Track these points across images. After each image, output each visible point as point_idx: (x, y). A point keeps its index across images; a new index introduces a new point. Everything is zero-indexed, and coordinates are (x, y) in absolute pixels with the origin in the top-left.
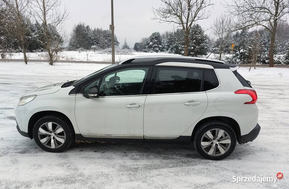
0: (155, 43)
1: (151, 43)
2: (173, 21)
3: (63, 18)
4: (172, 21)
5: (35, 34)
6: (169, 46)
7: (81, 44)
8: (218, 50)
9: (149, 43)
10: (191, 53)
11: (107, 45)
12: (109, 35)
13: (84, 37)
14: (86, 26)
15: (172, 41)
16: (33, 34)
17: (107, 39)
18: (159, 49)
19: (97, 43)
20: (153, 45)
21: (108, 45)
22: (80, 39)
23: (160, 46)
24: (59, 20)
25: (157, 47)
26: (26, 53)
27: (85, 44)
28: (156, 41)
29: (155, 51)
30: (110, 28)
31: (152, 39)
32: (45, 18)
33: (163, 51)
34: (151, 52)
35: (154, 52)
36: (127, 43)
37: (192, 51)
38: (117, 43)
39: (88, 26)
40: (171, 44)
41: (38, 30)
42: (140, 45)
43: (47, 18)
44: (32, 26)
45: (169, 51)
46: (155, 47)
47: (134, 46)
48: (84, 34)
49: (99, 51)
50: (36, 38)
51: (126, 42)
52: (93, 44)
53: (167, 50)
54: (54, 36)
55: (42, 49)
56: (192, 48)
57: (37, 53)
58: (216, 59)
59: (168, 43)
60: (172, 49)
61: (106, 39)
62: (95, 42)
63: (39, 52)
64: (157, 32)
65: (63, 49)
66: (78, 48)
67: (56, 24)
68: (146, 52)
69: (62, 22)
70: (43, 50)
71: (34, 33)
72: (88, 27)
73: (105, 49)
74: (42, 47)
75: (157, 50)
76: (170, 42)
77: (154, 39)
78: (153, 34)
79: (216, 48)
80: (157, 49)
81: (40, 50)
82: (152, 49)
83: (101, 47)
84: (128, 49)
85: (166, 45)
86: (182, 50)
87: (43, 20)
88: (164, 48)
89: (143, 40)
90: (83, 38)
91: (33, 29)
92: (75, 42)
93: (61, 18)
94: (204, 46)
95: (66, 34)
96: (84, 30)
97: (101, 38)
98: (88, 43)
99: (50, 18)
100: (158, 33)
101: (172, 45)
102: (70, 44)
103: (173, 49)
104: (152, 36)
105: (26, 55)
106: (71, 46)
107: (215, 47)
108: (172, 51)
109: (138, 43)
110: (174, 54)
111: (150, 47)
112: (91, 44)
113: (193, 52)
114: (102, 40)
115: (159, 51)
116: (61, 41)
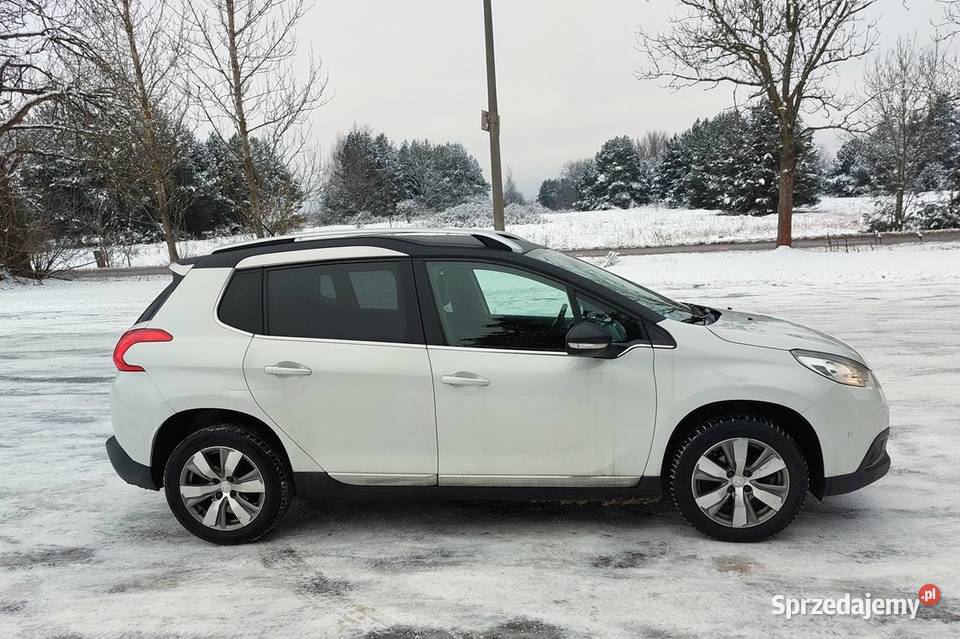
0: (616, 175)
1: (602, 178)
2: (725, 78)
3: (305, 101)
4: (722, 79)
5: (209, 177)
6: (665, 184)
7: (360, 198)
8: (848, 182)
9: (596, 179)
10: (758, 200)
11: (448, 197)
12: (454, 160)
13: (372, 174)
14: (374, 136)
15: (680, 164)
16: (202, 176)
17: (449, 175)
18: (633, 196)
19: (416, 192)
20: (610, 184)
21: (454, 196)
22: (357, 181)
23: (635, 185)
24: (290, 107)
25: (622, 189)
26: (177, 244)
27: (376, 197)
28: (620, 168)
29: (616, 205)
30: (483, 125)
31: (603, 163)
32: (239, 104)
33: (647, 202)
34: (605, 209)
35: (613, 207)
36: (516, 184)
37: (762, 191)
38: (483, 185)
39: (382, 136)
40: (673, 175)
41: (219, 161)
42: (560, 188)
43: (246, 107)
44: (198, 150)
45: (667, 200)
46: (615, 191)
47: (538, 193)
48: (369, 164)
49: (424, 219)
50: (212, 189)
51: (513, 180)
52: (403, 196)
53: (663, 196)
54: (270, 178)
55: (234, 225)
56: (762, 181)
57: (219, 239)
58: (884, 213)
59: (664, 172)
60: (680, 190)
61: (445, 176)
62: (408, 188)
63: (225, 235)
64: (621, 136)
65: (305, 220)
66: (352, 213)
67: (283, 126)
68: (586, 209)
69: (301, 114)
70: (236, 229)
71: (205, 173)
72: (381, 139)
73: (441, 211)
74: (236, 217)
75: (625, 201)
76: (668, 167)
77: (611, 161)
78: (607, 146)
79: (840, 176)
80: (625, 196)
81: (227, 230)
82: (607, 197)
83: (430, 206)
84: (521, 202)
85: (657, 178)
86: (722, 193)
87: (234, 114)
88: (648, 190)
89: (571, 169)
90: (368, 178)
91: (201, 158)
92: (340, 194)
93: (298, 101)
94: (805, 171)
95: (317, 161)
96: (370, 152)
97: (426, 175)
98: (384, 194)
99: (258, 104)
100: (626, 142)
101: (678, 177)
102: (327, 203)
103: (683, 191)
104: (603, 153)
105: (178, 251)
106: (329, 210)
107: (838, 173)
108: (681, 201)
109: (552, 180)
110: (690, 209)
111: (600, 191)
112: (393, 196)
113: (764, 195)
114: (432, 178)
115: (633, 202)
116: (295, 195)
